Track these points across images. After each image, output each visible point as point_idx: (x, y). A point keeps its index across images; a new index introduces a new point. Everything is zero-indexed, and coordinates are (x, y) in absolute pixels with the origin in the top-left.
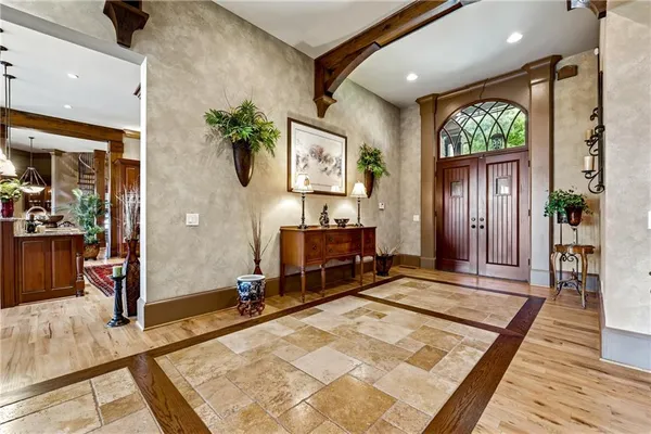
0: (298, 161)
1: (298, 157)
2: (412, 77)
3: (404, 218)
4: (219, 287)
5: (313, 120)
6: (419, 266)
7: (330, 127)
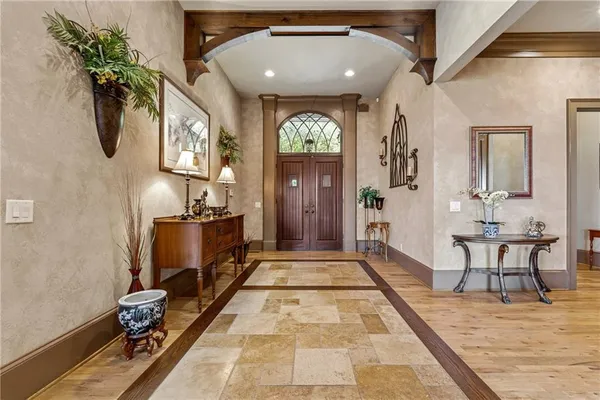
0: (170, 131)
1: (170, 126)
2: (270, 74)
3: (246, 205)
4: (71, 327)
5: (183, 84)
6: (262, 249)
7: (196, 98)
